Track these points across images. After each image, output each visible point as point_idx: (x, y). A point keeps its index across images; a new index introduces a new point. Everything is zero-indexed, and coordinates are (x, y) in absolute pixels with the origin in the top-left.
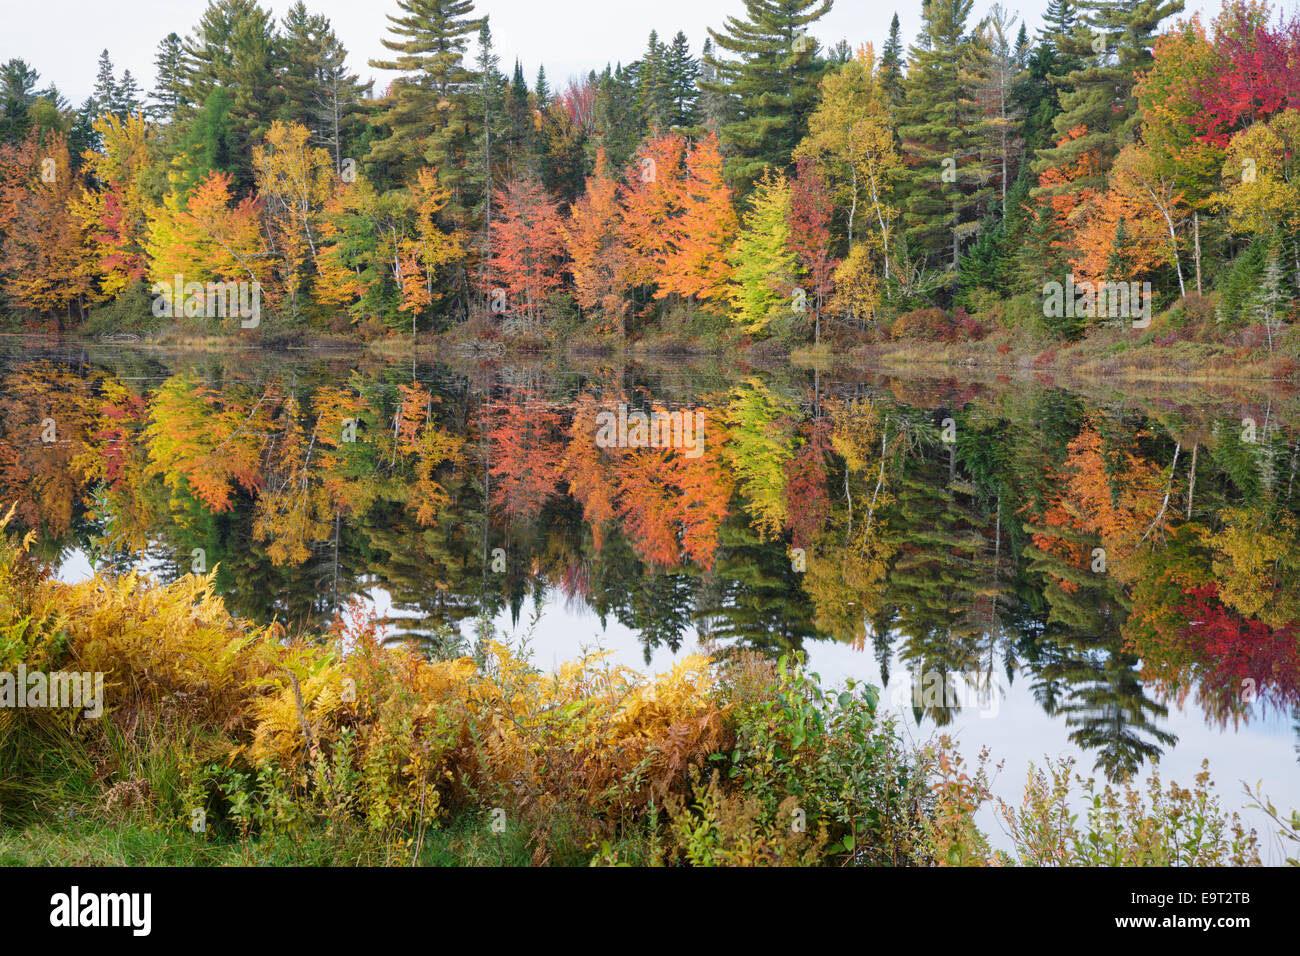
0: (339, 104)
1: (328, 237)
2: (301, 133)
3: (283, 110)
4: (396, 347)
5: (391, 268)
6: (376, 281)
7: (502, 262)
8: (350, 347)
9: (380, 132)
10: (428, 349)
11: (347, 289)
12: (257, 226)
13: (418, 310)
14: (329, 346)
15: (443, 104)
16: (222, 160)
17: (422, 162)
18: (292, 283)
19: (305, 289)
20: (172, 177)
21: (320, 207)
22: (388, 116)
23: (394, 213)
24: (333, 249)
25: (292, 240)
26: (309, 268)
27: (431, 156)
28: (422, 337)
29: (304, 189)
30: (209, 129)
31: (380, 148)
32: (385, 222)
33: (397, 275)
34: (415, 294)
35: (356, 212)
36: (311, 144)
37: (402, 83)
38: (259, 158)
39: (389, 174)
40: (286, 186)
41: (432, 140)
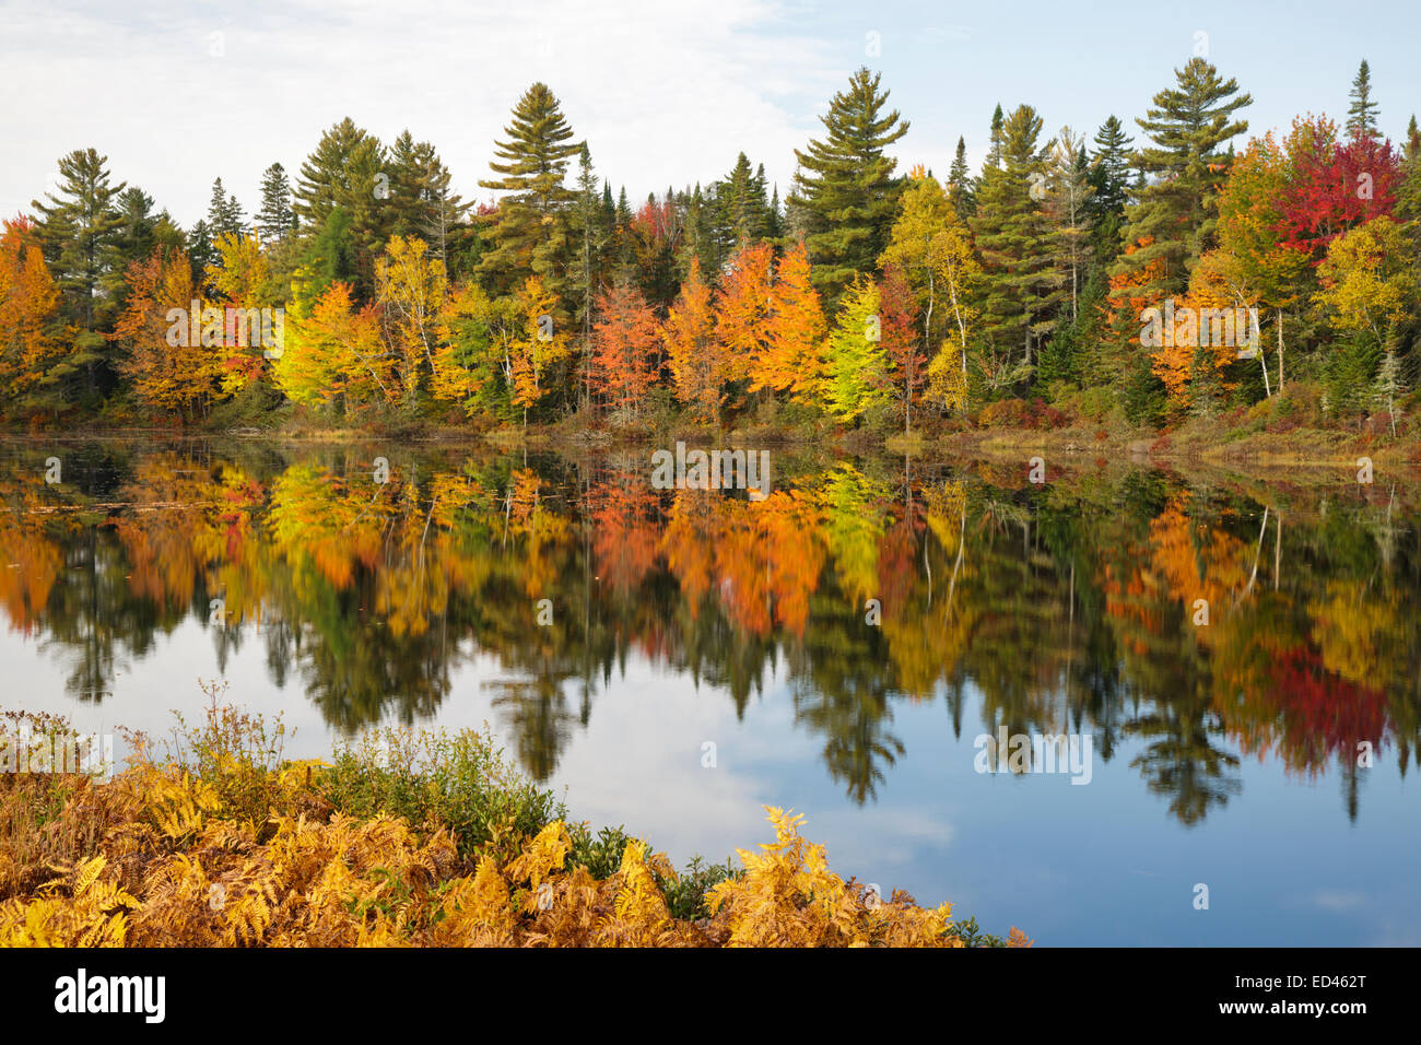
0: (445, 221)
1: (444, 339)
2: (419, 246)
3: (397, 226)
4: (509, 437)
5: (501, 366)
6: (489, 378)
7: (603, 360)
8: (468, 438)
9: (488, 245)
10: (539, 439)
11: (461, 386)
12: (378, 329)
13: (528, 405)
14: (449, 438)
15: (547, 219)
16: (343, 271)
17: (529, 272)
18: (411, 381)
19: (423, 387)
20: (295, 287)
21: (434, 312)
22: (497, 230)
23: (505, 317)
24: (448, 351)
25: (412, 343)
26: (425, 367)
27: (537, 266)
28: (533, 428)
29: (421, 297)
30: (331, 243)
31: (489, 259)
32: (497, 325)
33: (508, 373)
34: (527, 390)
35: (470, 316)
36: (427, 257)
37: (509, 201)
38: (381, 268)
39: (499, 282)
40: (405, 295)
41: (539, 251)
